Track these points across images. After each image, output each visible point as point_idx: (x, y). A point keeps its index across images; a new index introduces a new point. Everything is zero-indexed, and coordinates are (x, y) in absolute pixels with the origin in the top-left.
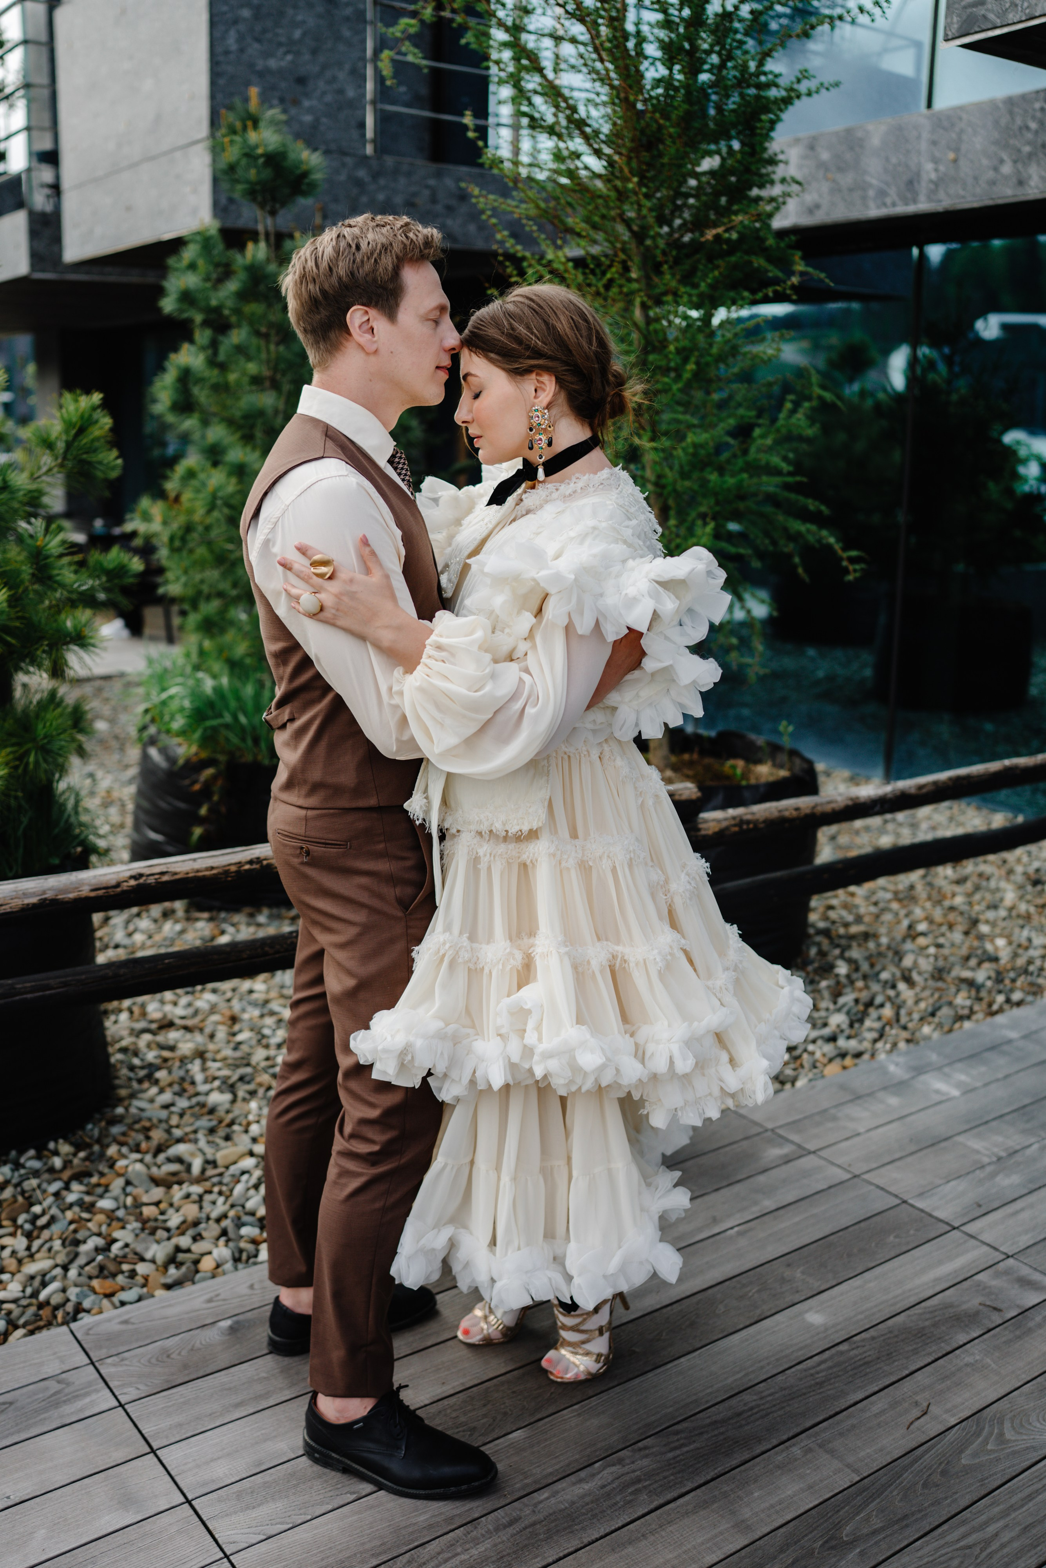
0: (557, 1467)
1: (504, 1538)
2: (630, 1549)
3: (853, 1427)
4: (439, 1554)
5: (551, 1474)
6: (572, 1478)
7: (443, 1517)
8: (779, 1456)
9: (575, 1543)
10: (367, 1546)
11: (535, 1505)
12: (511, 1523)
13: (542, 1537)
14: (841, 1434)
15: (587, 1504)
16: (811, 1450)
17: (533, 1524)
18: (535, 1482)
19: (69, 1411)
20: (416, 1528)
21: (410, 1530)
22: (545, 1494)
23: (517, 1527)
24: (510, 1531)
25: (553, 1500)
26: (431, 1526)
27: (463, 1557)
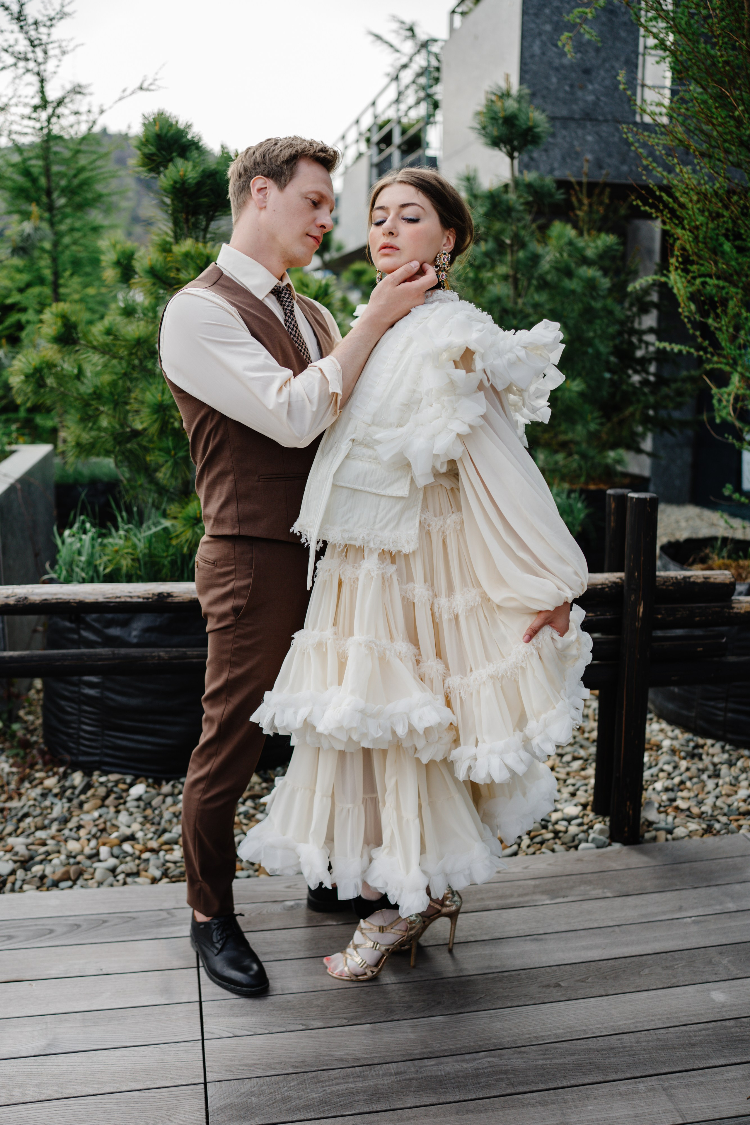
0: (452, 1047)
1: (386, 1082)
2: (470, 1116)
3: (701, 1083)
4: (335, 1078)
5: (446, 1050)
6: (458, 1058)
7: (353, 1057)
8: (624, 1087)
9: (433, 1100)
10: (292, 1060)
11: (421, 1067)
12: (397, 1074)
13: (412, 1089)
14: (687, 1086)
15: (458, 1077)
16: (654, 1090)
17: (411, 1079)
18: (430, 1053)
19: (164, 931)
20: (331, 1058)
21: (327, 1058)
22: (432, 1062)
23: (399, 1078)
24: (393, 1078)
25: (435, 1068)
26: (341, 1060)
27: (351, 1086)
